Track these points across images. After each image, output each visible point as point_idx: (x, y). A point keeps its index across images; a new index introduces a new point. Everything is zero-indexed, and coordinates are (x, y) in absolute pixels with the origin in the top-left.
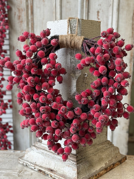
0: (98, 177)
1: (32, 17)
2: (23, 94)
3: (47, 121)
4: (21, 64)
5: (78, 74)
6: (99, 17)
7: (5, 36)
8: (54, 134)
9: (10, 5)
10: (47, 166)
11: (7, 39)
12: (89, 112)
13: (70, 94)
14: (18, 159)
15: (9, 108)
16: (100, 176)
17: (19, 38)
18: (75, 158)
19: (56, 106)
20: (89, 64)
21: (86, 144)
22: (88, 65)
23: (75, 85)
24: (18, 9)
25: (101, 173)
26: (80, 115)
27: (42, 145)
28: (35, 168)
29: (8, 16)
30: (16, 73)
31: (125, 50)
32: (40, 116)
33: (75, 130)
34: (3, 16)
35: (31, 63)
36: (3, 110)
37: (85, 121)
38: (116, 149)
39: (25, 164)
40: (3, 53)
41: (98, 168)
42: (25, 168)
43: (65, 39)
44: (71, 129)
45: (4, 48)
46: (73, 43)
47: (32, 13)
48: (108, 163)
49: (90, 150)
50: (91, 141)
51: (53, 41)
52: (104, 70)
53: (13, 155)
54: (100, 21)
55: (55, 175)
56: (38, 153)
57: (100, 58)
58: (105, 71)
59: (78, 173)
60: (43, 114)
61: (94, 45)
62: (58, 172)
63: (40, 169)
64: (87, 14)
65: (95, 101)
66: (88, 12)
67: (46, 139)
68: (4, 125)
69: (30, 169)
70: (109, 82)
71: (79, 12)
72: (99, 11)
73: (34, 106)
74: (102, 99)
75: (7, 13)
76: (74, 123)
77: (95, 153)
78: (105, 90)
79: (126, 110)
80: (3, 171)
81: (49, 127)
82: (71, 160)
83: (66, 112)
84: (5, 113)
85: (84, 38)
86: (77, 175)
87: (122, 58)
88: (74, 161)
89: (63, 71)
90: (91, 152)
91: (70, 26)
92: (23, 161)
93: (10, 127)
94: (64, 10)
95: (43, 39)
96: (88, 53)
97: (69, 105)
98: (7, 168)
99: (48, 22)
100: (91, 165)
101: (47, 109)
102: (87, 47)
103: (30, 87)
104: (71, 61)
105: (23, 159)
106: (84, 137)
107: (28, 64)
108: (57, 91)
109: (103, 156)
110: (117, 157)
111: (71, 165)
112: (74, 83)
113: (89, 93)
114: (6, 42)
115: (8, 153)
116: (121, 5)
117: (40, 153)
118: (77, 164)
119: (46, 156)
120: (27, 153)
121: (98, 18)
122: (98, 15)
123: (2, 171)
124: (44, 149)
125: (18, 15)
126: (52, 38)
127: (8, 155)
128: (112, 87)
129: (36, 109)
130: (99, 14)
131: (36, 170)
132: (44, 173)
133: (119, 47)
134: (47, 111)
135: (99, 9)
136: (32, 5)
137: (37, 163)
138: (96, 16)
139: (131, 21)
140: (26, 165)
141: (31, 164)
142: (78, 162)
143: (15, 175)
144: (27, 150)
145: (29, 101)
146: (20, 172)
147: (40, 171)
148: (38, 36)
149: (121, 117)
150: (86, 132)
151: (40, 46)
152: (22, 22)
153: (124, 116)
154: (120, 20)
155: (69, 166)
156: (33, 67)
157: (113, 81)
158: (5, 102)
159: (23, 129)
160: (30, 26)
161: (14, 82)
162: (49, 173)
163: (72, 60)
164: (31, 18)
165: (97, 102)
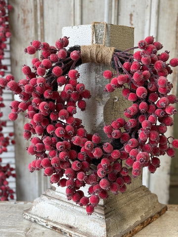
0: (133, 235)
1: (42, 21)
2: (32, 126)
3: (66, 162)
4: (30, 85)
5: (106, 98)
6: (133, 22)
7: (5, 47)
8: (75, 179)
9: (12, 5)
10: (64, 221)
11: (7, 51)
12: (122, 148)
13: (95, 124)
14: (23, 213)
15: (10, 143)
16: (136, 234)
17: (26, 49)
18: (102, 210)
19: (78, 141)
20: (123, 85)
21: (119, 192)
22: (121, 86)
23: (102, 112)
24: (23, 10)
25: (137, 229)
26: (110, 153)
27: (56, 193)
28: (47, 225)
29: (9, 19)
30: (23, 96)
31: (169, 66)
32: (57, 155)
33: (104, 173)
34: (2, 19)
35: (44, 84)
36: (3, 147)
37: (116, 161)
38: (153, 197)
39: (33, 220)
40: (2, 70)
41: (132, 223)
42: (34, 225)
43: (88, 50)
44: (100, 172)
45: (4, 62)
46: (100, 56)
47: (42, 15)
48: (144, 215)
49: (121, 199)
50: (124, 187)
51: (74, 53)
52: (143, 93)
53: (15, 207)
54: (133, 27)
55: (76, 233)
56: (51, 204)
57: (138, 76)
58: (145, 93)
59: (108, 230)
60: (61, 151)
61: (128, 59)
62: (79, 229)
63: (55, 225)
64: (116, 18)
65: (129, 134)
66: (118, 15)
67: (64, 185)
68: (4, 168)
69: (40, 227)
70: (149, 109)
71: (106, 15)
72: (133, 13)
73: (48, 142)
74: (140, 132)
75: (7, 15)
76: (103, 163)
77: (128, 203)
78: (144, 120)
79: (171, 146)
80: (4, 230)
81: (70, 169)
82: (97, 213)
83: (92, 149)
84: (6, 151)
85: (115, 50)
86: (106, 233)
87: (166, 76)
88: (102, 215)
89: (87, 94)
90: (122, 201)
91: (96, 33)
92: (31, 215)
93: (12, 169)
94: (85, 11)
95: (60, 51)
96: (121, 70)
97: (96, 140)
98: (9, 225)
99: (64, 28)
100: (124, 219)
101: (66, 146)
102: (119, 62)
103: (43, 115)
104: (96, 81)
105: (30, 213)
106: (115, 182)
107: (40, 85)
108: (78, 122)
109: (138, 207)
110: (155, 207)
111: (97, 220)
112: (101, 110)
113: (122, 124)
114: (7, 55)
115: (8, 205)
116: (161, 6)
117: (53, 204)
118: (106, 218)
119: (62, 208)
120: (35, 205)
121: (131, 23)
122: (131, 19)
123: (2, 230)
124: (59, 199)
125: (23, 18)
126: (72, 49)
127: (8, 208)
128: (153, 115)
129: (51, 146)
130: (133, 18)
131: (49, 227)
132: (61, 230)
133: (162, 62)
134: (66, 148)
135: (132, 11)
136: (42, 4)
137: (50, 218)
138: (129, 21)
139: (175, 28)
140: (35, 221)
141: (42, 220)
142: (107, 215)
143: (21, 234)
144: (35, 201)
145: (40, 135)
146: (27, 230)
147: (54, 228)
148: (51, 47)
149: (164, 154)
150: (118, 175)
151: (55, 60)
152: (28, 27)
153: (168, 154)
154: (161, 26)
155: (94, 221)
156: (47, 88)
157: (154, 107)
158: (6, 136)
159: (32, 172)
160: (39, 33)
161: (20, 109)
162: (67, 230)
163: (98, 79)
164: (41, 23)
165: (133, 136)
